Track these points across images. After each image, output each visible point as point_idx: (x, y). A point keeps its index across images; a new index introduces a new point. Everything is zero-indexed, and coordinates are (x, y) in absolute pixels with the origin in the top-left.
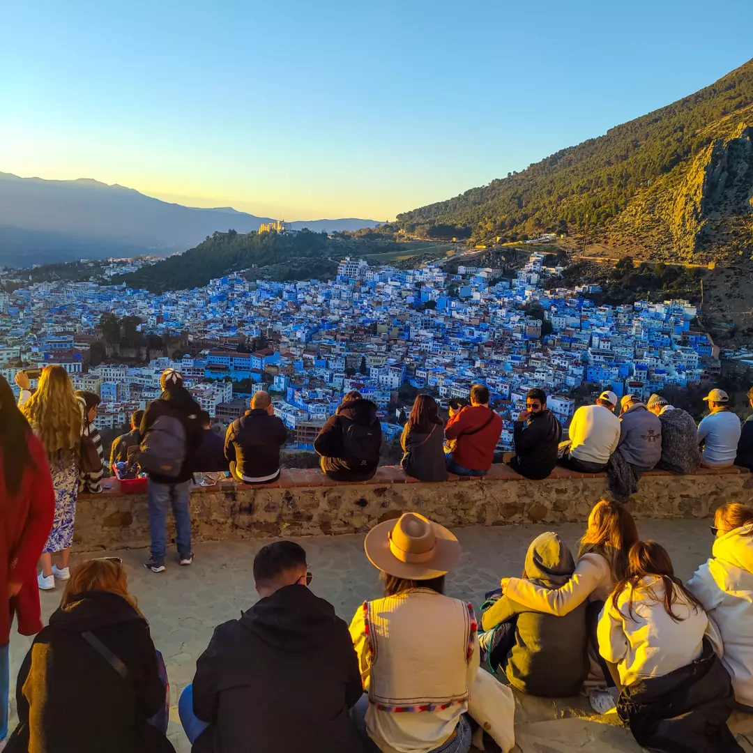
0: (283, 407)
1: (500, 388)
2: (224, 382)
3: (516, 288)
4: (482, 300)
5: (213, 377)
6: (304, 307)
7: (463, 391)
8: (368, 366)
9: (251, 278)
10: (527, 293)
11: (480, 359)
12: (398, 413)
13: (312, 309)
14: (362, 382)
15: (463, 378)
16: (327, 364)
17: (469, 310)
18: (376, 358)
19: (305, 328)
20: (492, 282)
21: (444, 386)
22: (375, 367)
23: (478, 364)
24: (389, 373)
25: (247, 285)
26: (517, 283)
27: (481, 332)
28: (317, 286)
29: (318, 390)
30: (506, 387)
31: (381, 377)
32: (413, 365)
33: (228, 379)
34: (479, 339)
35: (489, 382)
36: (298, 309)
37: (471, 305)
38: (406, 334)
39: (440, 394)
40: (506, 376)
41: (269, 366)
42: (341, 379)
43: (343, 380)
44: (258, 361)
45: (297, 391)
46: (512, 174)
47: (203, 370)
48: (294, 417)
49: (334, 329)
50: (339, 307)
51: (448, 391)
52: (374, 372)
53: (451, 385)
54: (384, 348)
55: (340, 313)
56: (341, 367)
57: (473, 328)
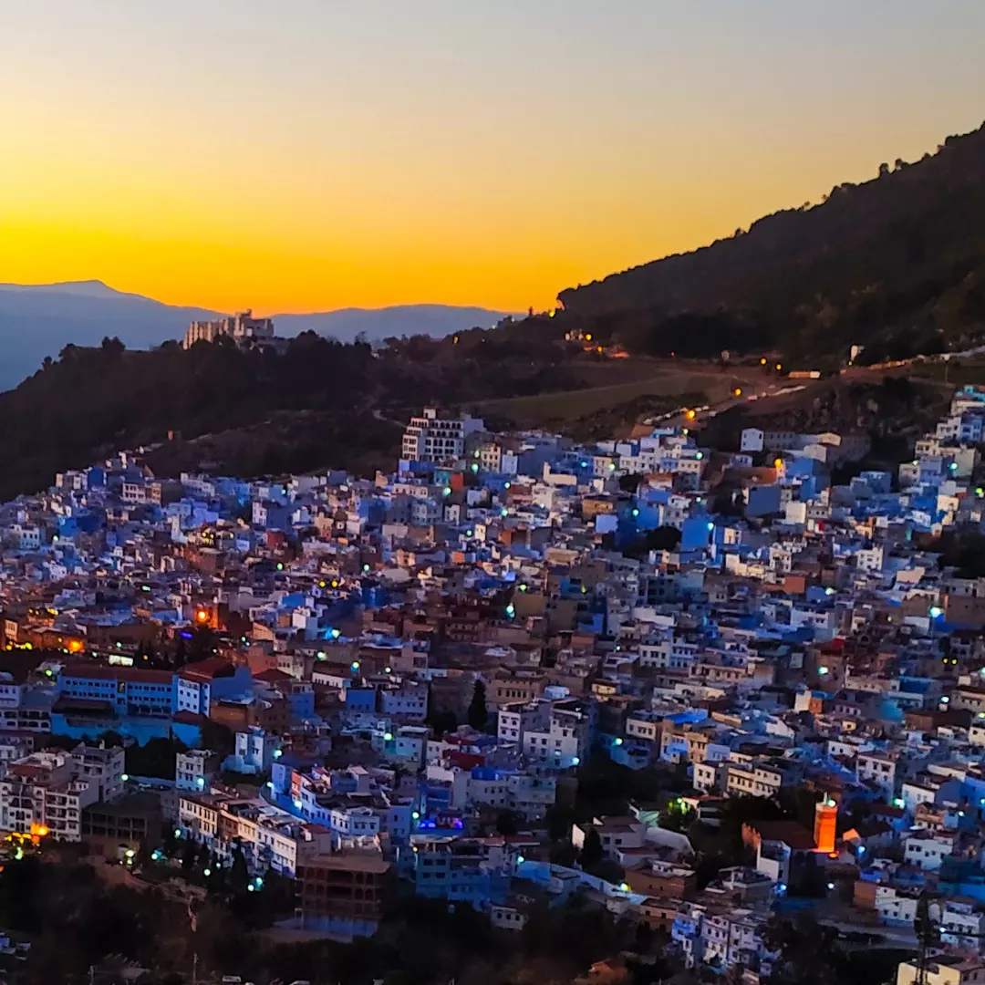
0: (262, 817)
1: (869, 770)
2: (102, 747)
3: (909, 490)
4: (811, 525)
5: (75, 733)
6: (311, 546)
7: (761, 779)
8: (491, 708)
9: (164, 466)
10: (945, 502)
11: (810, 688)
12: (578, 836)
13: (333, 551)
14: (476, 750)
15: (760, 740)
16: (379, 699)
17: (775, 551)
18: (514, 685)
19: (317, 601)
20: (837, 472)
21: (706, 763)
22: (511, 709)
23: (802, 703)
24: (552, 727)
25: (156, 486)
26: (911, 474)
27: (810, 614)
28: (344, 488)
29: (357, 771)
30: (885, 769)
31: (528, 736)
32: (618, 704)
33: (112, 739)
34: (807, 631)
35: (837, 752)
36: (294, 551)
37: (780, 538)
38: (598, 618)
39: (696, 786)
40: (884, 737)
41: (222, 704)
42: (419, 742)
43: (424, 746)
44: (193, 692)
45: (299, 774)
46: (891, 168)
47: (46, 716)
48: (293, 844)
49: (396, 606)
50: (407, 546)
51: (717, 776)
52: (509, 724)
53: (725, 761)
54: (535, 658)
55: (411, 562)
56: (417, 710)
57: (789, 603)
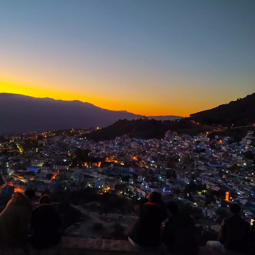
0: (141, 189)
1: (234, 188)
2: (118, 176)
3: (241, 146)
4: (225, 150)
5: (115, 174)
6: (151, 149)
7: (217, 188)
8: (176, 174)
9: (131, 137)
10: (246, 148)
11: (225, 175)
12: (188, 195)
13: (154, 150)
14: (173, 180)
15: (217, 182)
16: (159, 172)
17: (220, 153)
18: (180, 171)
19: (151, 157)
20: (230, 142)
21: (209, 185)
22: (179, 175)
23: (224, 177)
24: (185, 178)
25: (130, 139)
26: (241, 143)
27: (225, 163)
28: (156, 141)
29: (155, 183)
30: (237, 188)
31: (181, 179)
32: (195, 175)
33: (120, 176)
34: (225, 166)
35: (229, 185)
36: (149, 149)
37: (221, 151)
38: (193, 162)
39: (207, 188)
40: (236, 183)
41: (136, 171)
42: (165, 179)
43: (166, 179)
44: (132, 169)
45: (147, 182)
46: (239, 99)
47: (111, 171)
48: (145, 193)
49: (162, 158)
50: (165, 150)
51: (210, 187)
52: (178, 177)
53: (211, 185)
54: (183, 167)
55: (165, 152)
56: (165, 174)
57: (222, 161)
